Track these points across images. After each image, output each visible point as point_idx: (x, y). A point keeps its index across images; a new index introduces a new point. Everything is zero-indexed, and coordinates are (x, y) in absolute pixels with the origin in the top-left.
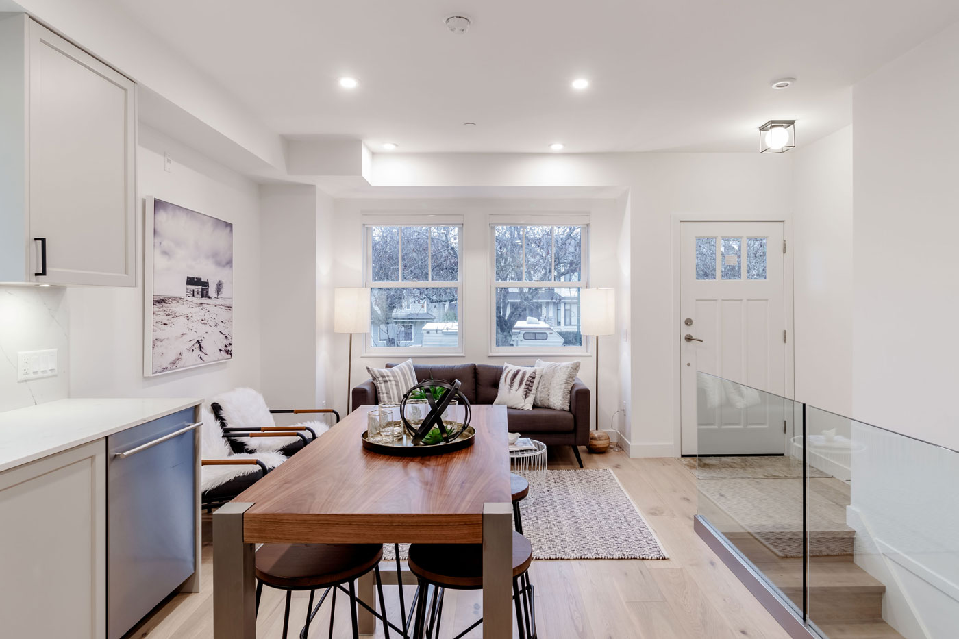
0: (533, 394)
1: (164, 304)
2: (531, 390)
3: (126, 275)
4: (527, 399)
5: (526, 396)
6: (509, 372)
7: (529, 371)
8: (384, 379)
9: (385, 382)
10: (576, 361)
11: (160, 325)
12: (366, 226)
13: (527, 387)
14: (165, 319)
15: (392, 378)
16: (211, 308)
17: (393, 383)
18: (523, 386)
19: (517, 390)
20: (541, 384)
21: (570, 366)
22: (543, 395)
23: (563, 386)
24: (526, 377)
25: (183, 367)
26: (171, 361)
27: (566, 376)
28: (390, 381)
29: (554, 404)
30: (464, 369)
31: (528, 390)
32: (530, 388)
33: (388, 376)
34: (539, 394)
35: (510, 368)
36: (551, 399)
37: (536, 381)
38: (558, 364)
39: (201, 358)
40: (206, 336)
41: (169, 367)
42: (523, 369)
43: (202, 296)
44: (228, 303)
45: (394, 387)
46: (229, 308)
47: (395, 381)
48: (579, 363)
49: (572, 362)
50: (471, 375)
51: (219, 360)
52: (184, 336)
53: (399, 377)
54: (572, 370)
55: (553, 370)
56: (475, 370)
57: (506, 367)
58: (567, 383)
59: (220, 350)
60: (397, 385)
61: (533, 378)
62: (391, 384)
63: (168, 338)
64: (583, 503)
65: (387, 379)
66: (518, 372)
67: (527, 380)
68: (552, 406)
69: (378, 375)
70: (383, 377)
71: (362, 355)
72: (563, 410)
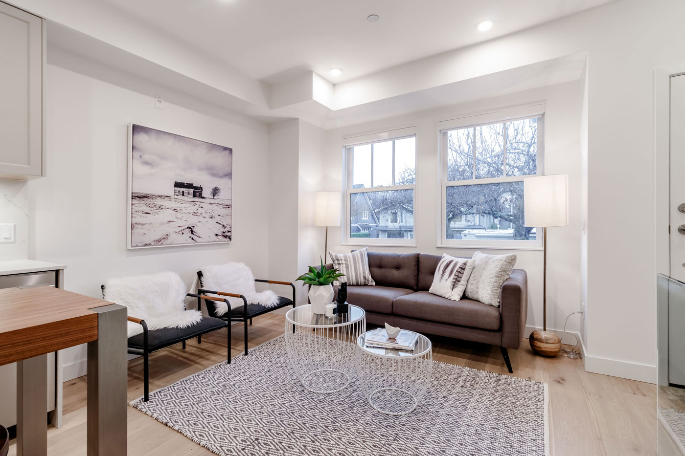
0: (463, 285)
1: (145, 199)
2: (459, 281)
3: (29, 166)
4: (454, 290)
5: (454, 286)
6: (443, 262)
7: (461, 261)
8: (338, 262)
9: (339, 264)
10: (511, 254)
11: (140, 214)
12: (347, 147)
13: (456, 277)
14: (147, 210)
15: (344, 262)
16: (205, 206)
17: (344, 265)
18: (453, 276)
19: (446, 280)
20: (472, 276)
21: (504, 259)
22: (472, 287)
23: (493, 280)
24: (456, 268)
25: (171, 244)
26: (156, 239)
27: (498, 269)
28: (342, 264)
29: (482, 298)
30: (408, 258)
31: (457, 281)
32: (459, 279)
33: (341, 260)
34: (469, 285)
35: (447, 257)
36: (480, 293)
37: (466, 273)
38: (491, 256)
39: (192, 239)
40: (199, 224)
41: (153, 243)
42: (455, 260)
43: (194, 196)
44: (227, 203)
45: (345, 269)
46: (229, 207)
47: (346, 264)
48: (515, 256)
49: (507, 255)
50: (414, 263)
51: (214, 241)
52: (171, 223)
53: (350, 262)
54: (505, 263)
55: (486, 262)
56: (417, 258)
57: (444, 257)
58: (498, 277)
59: (217, 235)
60: (347, 267)
61: (463, 269)
62: (343, 267)
63: (151, 224)
64: (472, 431)
65: (340, 262)
66: (451, 262)
67: (457, 271)
68: (480, 300)
69: (335, 259)
70: (338, 260)
71: (342, 244)
72: (491, 305)
